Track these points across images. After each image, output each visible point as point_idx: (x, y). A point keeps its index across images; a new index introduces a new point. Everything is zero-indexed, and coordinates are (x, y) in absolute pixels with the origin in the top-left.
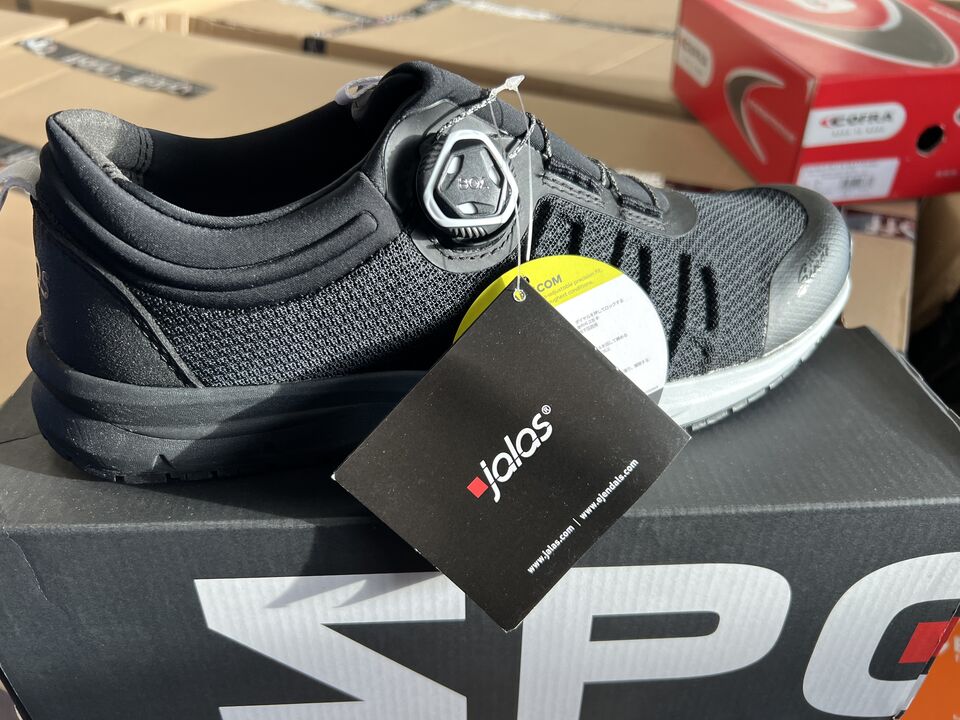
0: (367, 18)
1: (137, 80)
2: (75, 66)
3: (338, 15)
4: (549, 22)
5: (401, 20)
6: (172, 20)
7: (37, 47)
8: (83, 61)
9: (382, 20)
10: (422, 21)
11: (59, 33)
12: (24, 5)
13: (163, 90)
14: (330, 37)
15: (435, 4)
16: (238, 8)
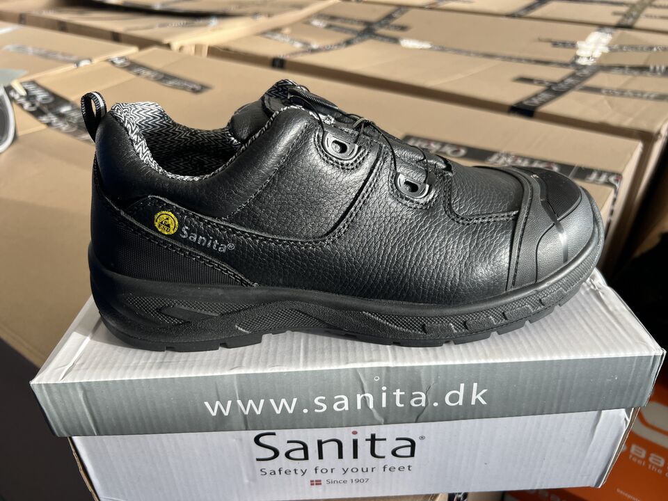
1: (171, 83)
2: (138, 74)
4: (431, 49)
5: (336, 47)
6: (198, 48)
7: (119, 62)
8: (144, 72)
9: (323, 48)
10: (350, 48)
11: (132, 54)
12: (116, 37)
13: (184, 88)
14: (288, 58)
15: (360, 38)
16: (239, 40)
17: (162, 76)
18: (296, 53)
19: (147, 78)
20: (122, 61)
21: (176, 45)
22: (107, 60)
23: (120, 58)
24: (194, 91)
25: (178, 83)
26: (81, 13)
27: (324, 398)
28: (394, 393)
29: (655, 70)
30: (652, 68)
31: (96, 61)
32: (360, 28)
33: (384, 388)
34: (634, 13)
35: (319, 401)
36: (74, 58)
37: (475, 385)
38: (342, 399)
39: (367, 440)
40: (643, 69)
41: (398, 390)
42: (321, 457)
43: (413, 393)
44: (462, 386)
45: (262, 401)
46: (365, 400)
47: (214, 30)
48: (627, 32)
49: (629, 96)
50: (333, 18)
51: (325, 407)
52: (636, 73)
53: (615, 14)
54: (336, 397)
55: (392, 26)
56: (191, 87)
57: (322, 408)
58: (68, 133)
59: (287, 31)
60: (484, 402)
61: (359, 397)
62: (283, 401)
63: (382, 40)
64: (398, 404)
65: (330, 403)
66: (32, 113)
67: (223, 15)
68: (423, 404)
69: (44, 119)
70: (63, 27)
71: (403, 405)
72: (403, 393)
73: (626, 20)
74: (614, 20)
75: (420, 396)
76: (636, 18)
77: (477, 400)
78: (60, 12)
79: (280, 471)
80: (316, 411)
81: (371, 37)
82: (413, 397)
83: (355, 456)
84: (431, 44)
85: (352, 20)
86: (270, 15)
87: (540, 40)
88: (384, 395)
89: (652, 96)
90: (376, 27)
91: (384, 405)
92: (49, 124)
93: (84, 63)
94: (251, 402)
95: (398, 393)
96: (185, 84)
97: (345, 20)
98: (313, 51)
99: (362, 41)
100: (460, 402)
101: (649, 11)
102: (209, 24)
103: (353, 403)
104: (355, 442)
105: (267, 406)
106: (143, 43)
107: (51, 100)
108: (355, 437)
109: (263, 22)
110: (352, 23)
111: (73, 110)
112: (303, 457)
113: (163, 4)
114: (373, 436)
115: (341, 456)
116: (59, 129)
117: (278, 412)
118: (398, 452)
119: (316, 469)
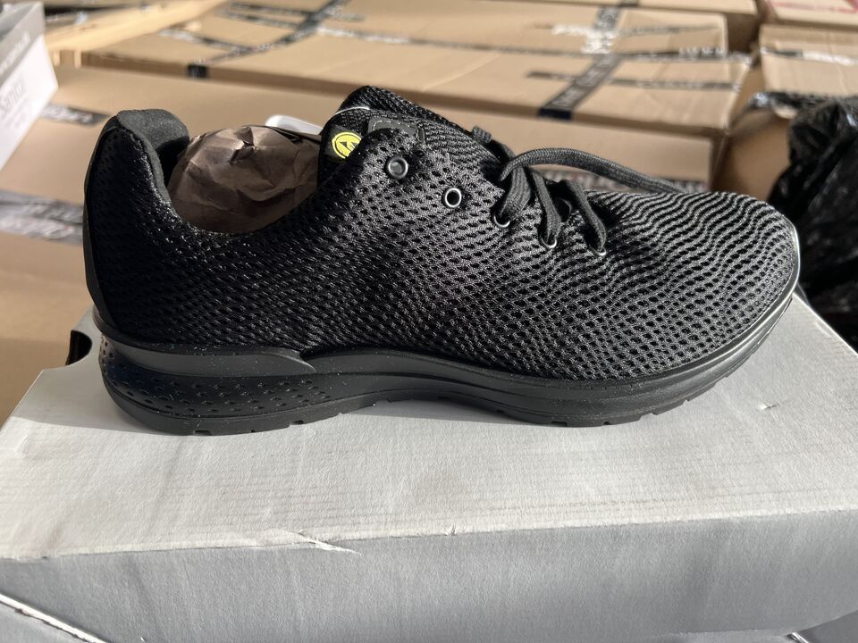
0: (241, 47)
3: (216, 46)
4: (403, 44)
5: (272, 47)
9: (256, 48)
10: (292, 48)
14: (210, 64)
15: (300, 34)
18: (219, 58)
32: (299, 19)
40: (671, 54)
49: (671, 88)
50: (253, 7)
56: (74, 117)
85: (285, 10)
87: (538, 27)
90: (317, 16)
98: (246, 51)
99: (306, 36)
102: (76, 20)
110: (286, 14)
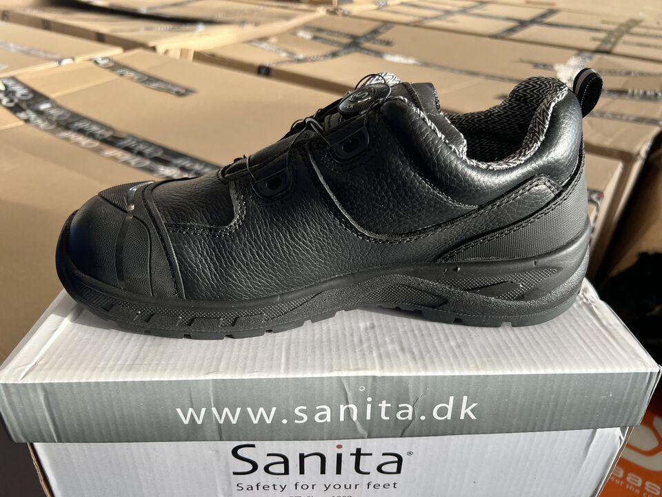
1: (154, 85)
2: (122, 75)
5: (322, 58)
6: (183, 52)
7: (102, 62)
8: (127, 73)
9: (310, 58)
10: (336, 60)
11: (118, 55)
12: (100, 38)
13: (169, 91)
14: (273, 66)
15: (346, 51)
16: (225, 47)
17: (146, 78)
18: (282, 62)
19: (131, 79)
20: (105, 61)
21: (161, 49)
22: (90, 60)
23: (104, 58)
24: (179, 94)
25: (162, 86)
26: (66, 13)
27: (305, 408)
28: (380, 405)
29: (633, 95)
30: (630, 91)
31: (79, 60)
32: (346, 41)
33: (369, 399)
34: (613, 40)
35: (300, 411)
36: (57, 56)
37: (465, 398)
38: (324, 410)
39: (351, 454)
40: (621, 92)
41: (384, 402)
42: (302, 472)
43: (400, 406)
44: (452, 399)
45: (239, 410)
46: (348, 411)
47: (200, 35)
48: (606, 57)
49: (608, 118)
50: (320, 30)
51: (306, 418)
52: (615, 96)
53: (594, 39)
54: (318, 408)
55: (378, 40)
56: (175, 89)
57: (302, 419)
58: (46, 131)
59: (273, 40)
60: (473, 417)
61: (343, 408)
62: (262, 410)
63: (368, 54)
64: (384, 417)
65: (311, 413)
66: (10, 109)
67: (209, 22)
68: (410, 417)
69: (22, 115)
70: (47, 25)
71: (388, 418)
72: (389, 405)
73: (604, 45)
74: (594, 45)
75: (407, 408)
76: (615, 44)
77: (466, 414)
78: (44, 11)
79: (257, 486)
80: (296, 421)
81: (356, 51)
82: (399, 409)
83: (339, 471)
84: (416, 60)
85: (339, 34)
86: (257, 24)
87: (522, 61)
88: (369, 406)
89: (631, 118)
90: (361, 41)
91: (368, 417)
92: (27, 121)
93: (65, 62)
94: (226, 410)
95: (384, 405)
96: (169, 87)
97: (332, 32)
98: (299, 61)
99: (349, 53)
100: (449, 416)
101: (626, 38)
102: (195, 29)
103: (335, 414)
104: (339, 457)
105: (244, 414)
106: (128, 45)
107: (31, 96)
108: (339, 451)
109: (250, 31)
110: (338, 36)
111: (52, 107)
112: (283, 472)
113: (150, 8)
114: (359, 450)
115: (323, 471)
116: (37, 126)
117: (255, 422)
118: (384, 468)
119: (296, 485)
